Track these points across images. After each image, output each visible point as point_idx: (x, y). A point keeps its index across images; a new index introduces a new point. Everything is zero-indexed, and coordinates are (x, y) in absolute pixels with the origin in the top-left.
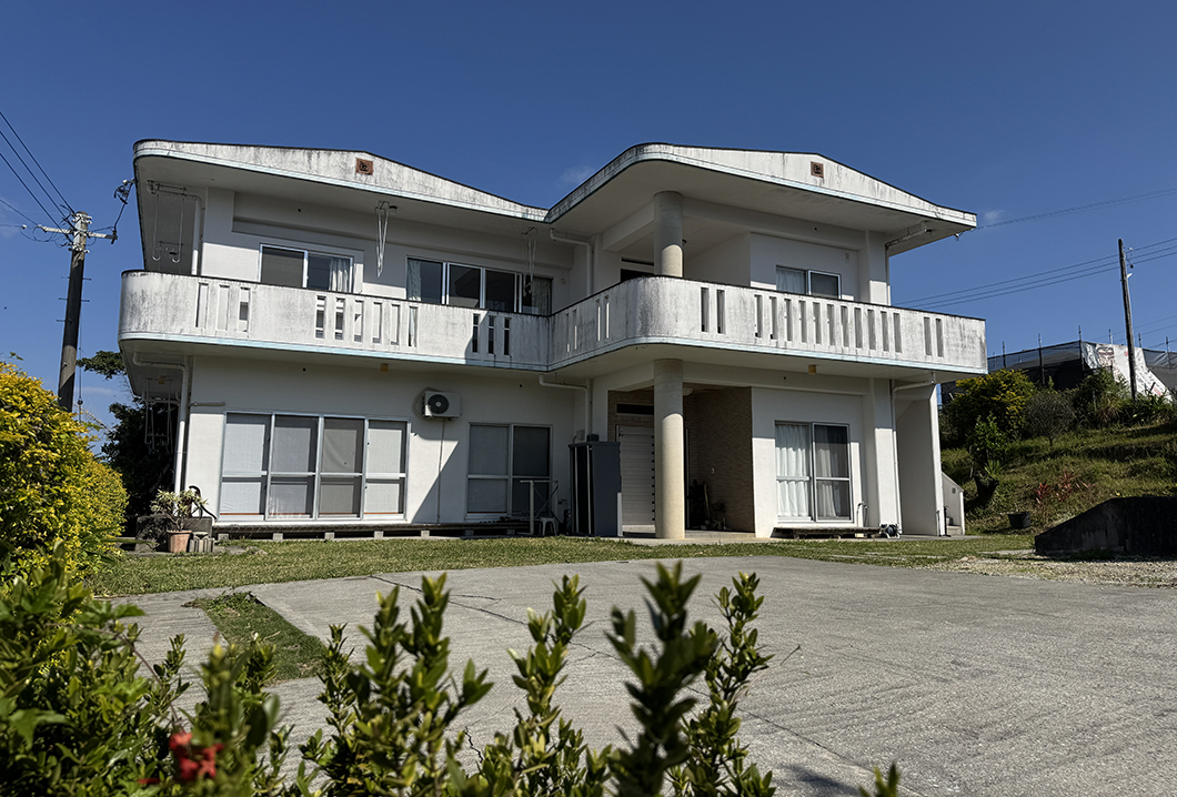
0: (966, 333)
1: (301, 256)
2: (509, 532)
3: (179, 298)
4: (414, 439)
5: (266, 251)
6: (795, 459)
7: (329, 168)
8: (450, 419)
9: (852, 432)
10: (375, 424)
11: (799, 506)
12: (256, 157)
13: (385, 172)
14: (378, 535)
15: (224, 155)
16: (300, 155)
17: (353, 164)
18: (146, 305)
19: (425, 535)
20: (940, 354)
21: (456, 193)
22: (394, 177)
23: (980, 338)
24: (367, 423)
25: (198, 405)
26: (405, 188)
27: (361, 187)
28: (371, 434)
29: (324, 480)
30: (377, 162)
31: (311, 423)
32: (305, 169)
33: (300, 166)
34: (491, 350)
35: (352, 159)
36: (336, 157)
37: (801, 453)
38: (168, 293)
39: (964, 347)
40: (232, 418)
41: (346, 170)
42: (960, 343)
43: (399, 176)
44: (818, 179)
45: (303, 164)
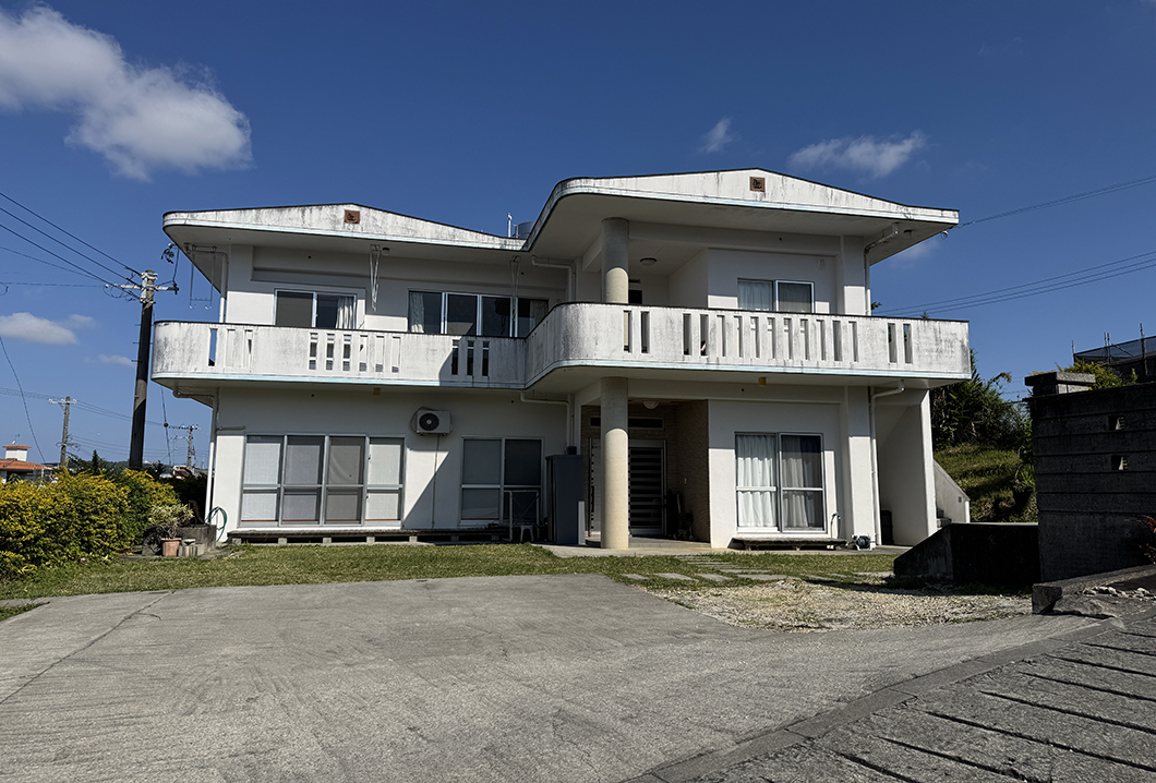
0: (943, 337)
1: (311, 296)
2: (493, 538)
3: (194, 342)
4: (409, 453)
5: (280, 295)
6: (758, 470)
7: (321, 221)
8: (443, 435)
9: (825, 441)
10: (374, 440)
11: (764, 516)
12: (257, 218)
13: (371, 219)
14: (370, 541)
15: (230, 219)
16: (295, 212)
17: (342, 215)
18: (167, 350)
19: (413, 541)
20: (908, 359)
21: (436, 232)
22: (379, 224)
23: (962, 342)
24: (368, 440)
25: (223, 429)
26: (389, 232)
27: (350, 235)
28: (372, 449)
29: (330, 491)
30: (363, 211)
31: (319, 441)
32: (300, 224)
33: (295, 222)
34: (470, 372)
35: (341, 211)
36: (326, 210)
37: (768, 462)
38: (185, 339)
39: (939, 351)
40: (250, 439)
41: (335, 222)
42: (935, 347)
43: (383, 222)
44: (759, 193)
45: (298, 219)
